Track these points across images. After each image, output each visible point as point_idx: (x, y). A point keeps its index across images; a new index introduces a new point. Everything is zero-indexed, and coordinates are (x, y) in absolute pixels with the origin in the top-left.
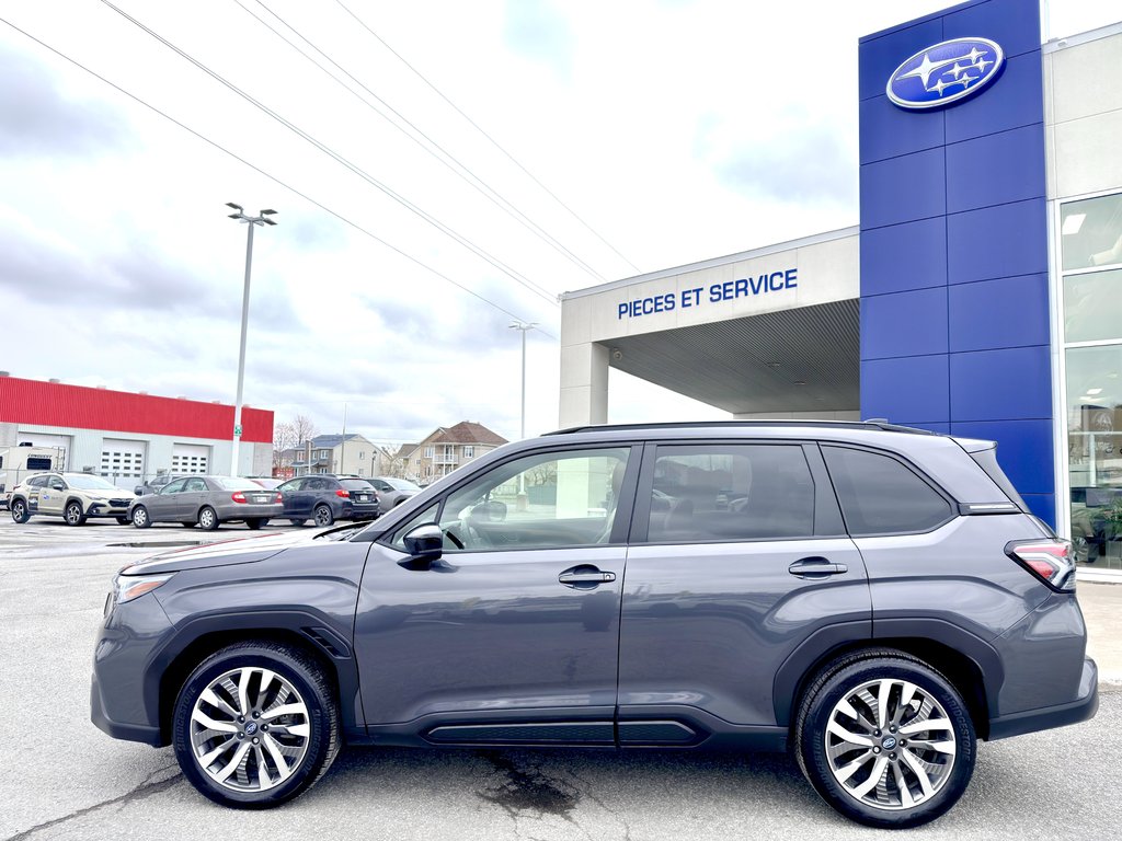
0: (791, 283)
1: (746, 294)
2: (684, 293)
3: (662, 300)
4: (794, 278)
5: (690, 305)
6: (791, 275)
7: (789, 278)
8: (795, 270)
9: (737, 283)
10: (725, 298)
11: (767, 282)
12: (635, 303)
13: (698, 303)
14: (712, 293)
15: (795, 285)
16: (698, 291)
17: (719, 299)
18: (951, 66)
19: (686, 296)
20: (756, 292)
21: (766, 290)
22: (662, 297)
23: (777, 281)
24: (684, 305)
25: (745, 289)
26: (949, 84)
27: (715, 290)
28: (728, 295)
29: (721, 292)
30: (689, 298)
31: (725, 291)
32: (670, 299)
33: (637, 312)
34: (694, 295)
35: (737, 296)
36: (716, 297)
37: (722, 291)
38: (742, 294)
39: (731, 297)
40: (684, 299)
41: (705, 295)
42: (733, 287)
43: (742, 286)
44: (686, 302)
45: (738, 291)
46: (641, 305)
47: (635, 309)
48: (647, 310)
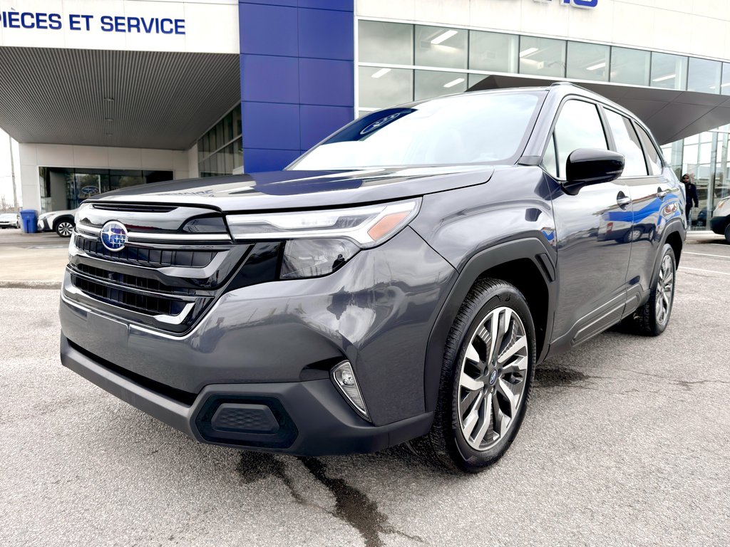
0: (180, 30)
1: (139, 31)
2: (71, 16)
3: (46, 18)
4: (183, 27)
5: (79, 29)
6: (179, 24)
7: (178, 26)
8: (183, 21)
9: (129, 19)
10: (117, 30)
11: (158, 24)
12: (10, 14)
13: (88, 29)
14: (103, 22)
15: (184, 33)
16: (87, 17)
17: (111, 30)
19: (74, 19)
20: (148, 31)
21: (157, 31)
22: (45, 15)
23: (167, 26)
24: (72, 28)
25: (137, 26)
27: (106, 20)
28: (120, 27)
29: (113, 24)
30: (78, 22)
31: (117, 24)
32: (54, 18)
33: (14, 23)
34: (83, 21)
35: (129, 30)
36: (108, 27)
37: (113, 22)
38: (134, 30)
39: (124, 31)
40: (72, 22)
41: (95, 23)
42: (126, 22)
43: (134, 22)
44: (75, 25)
45: (130, 26)
46: (19, 17)
47: (11, 20)
48: (26, 24)
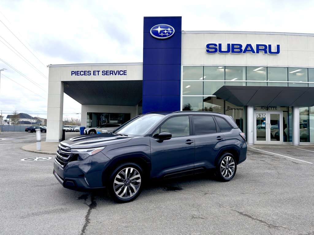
0: (125, 74)
1: (113, 75)
2: (94, 71)
3: (87, 72)
4: (126, 73)
5: (96, 75)
6: (125, 72)
7: (124, 73)
8: (126, 71)
9: (110, 71)
10: (107, 75)
11: (119, 72)
12: (77, 71)
13: (98, 75)
14: (103, 73)
15: (126, 75)
16: (98, 71)
17: (105, 75)
18: (164, 30)
19: (95, 72)
20: (116, 74)
21: (118, 75)
22: (87, 71)
23: (121, 73)
24: (94, 75)
25: (112, 73)
26: (164, 34)
27: (104, 72)
28: (107, 74)
29: (105, 73)
30: (96, 73)
31: (107, 73)
32: (89, 72)
33: (78, 74)
34: (97, 72)
35: (110, 75)
36: (104, 74)
37: (106, 73)
38: (111, 74)
39: (109, 75)
40: (94, 73)
41: (101, 73)
42: (109, 72)
43: (111, 72)
44: (95, 74)
45: (110, 73)
46: (79, 72)
47: (77, 73)
48: (81, 74)
